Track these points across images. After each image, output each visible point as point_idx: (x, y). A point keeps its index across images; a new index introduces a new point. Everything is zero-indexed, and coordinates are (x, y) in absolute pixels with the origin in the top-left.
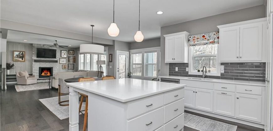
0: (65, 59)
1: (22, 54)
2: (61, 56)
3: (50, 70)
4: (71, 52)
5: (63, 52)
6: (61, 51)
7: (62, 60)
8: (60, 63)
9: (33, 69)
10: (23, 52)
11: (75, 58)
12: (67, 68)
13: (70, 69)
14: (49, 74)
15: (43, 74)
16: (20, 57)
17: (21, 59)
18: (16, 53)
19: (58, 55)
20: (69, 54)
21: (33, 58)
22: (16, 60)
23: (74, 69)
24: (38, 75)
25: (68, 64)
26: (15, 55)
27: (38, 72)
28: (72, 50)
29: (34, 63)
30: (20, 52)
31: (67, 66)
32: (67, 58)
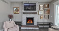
0: (42, 11)
1: (18, 9)
2: (39, 9)
3: (32, 19)
4: (47, 5)
5: (41, 6)
6: (39, 5)
7: (40, 12)
8: (39, 14)
9: (23, 18)
10: (18, 7)
11: (49, 10)
12: (43, 18)
13: (46, 19)
14: (32, 22)
15: (28, 22)
16: (17, 11)
17: (17, 12)
18: (15, 9)
19: (37, 8)
20: (45, 7)
21: (23, 11)
22: (15, 13)
23: (48, 19)
24: (25, 22)
25: (44, 15)
26: (14, 10)
27: (25, 20)
28: (47, 4)
29: (23, 14)
30: (17, 7)
31: (44, 16)
32: (43, 11)
